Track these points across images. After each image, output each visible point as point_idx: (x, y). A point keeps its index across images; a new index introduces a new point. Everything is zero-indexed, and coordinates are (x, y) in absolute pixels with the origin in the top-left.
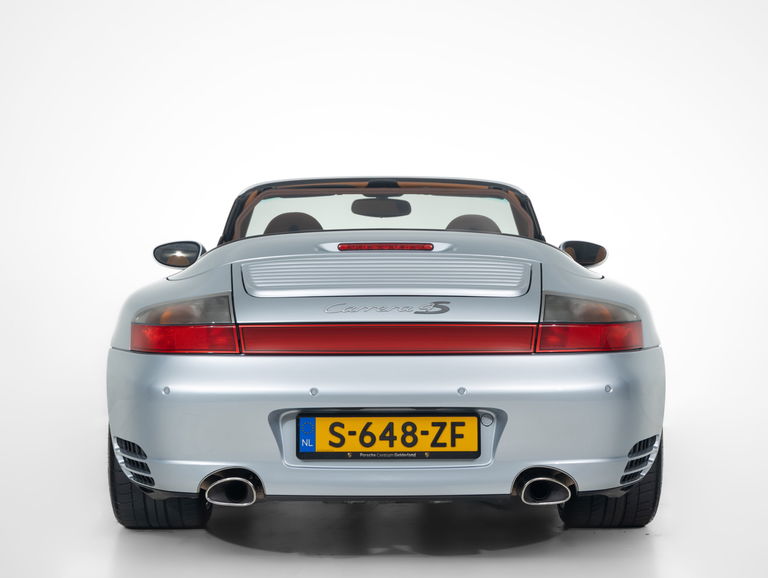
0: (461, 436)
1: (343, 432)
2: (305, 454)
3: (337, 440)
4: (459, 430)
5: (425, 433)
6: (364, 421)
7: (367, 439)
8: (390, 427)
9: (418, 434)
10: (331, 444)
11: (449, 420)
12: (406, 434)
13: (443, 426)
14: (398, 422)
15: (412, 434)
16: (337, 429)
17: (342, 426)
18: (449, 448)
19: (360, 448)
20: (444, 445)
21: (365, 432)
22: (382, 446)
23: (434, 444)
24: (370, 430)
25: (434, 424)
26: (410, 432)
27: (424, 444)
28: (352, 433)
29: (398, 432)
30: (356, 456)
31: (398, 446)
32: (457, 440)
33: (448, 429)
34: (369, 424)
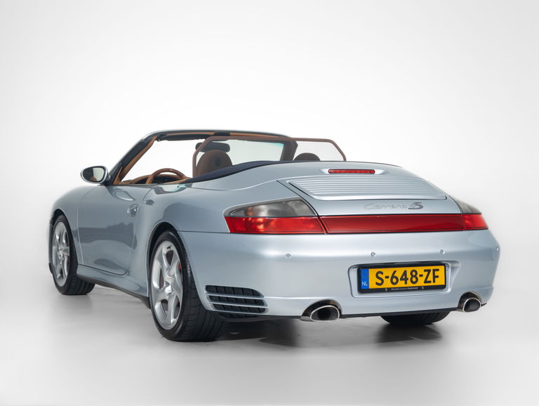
0: (437, 277)
1: (383, 277)
2: (363, 290)
3: (380, 282)
4: (437, 273)
5: (421, 276)
6: (393, 270)
7: (394, 280)
8: (405, 272)
9: (418, 276)
10: (377, 284)
11: (432, 268)
12: (412, 276)
13: (429, 271)
14: (409, 270)
15: (415, 276)
16: (380, 275)
17: (382, 273)
18: (432, 284)
19: (391, 286)
20: (430, 282)
21: (393, 276)
22: (401, 284)
23: (426, 282)
24: (395, 275)
25: (425, 271)
26: (414, 275)
27: (421, 282)
28: (387, 277)
29: (409, 276)
30: (389, 290)
31: (409, 284)
32: (436, 279)
33: (432, 272)
34: (395, 272)
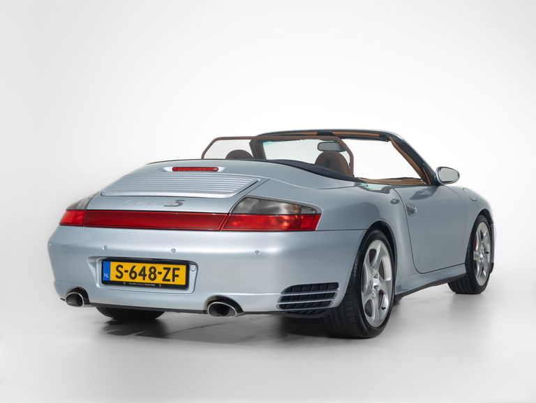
0: (178, 276)
1: (122, 270)
2: (106, 282)
3: (119, 275)
4: (177, 273)
5: (160, 273)
6: (131, 265)
7: (133, 275)
8: (144, 267)
9: (157, 273)
10: (117, 276)
11: (172, 267)
12: (151, 273)
13: (169, 269)
14: (148, 266)
15: (154, 273)
16: (120, 269)
17: (122, 267)
18: (171, 283)
19: (130, 280)
20: (169, 280)
21: (132, 271)
22: (139, 279)
23: (164, 279)
24: (134, 270)
25: (164, 269)
26: (153, 272)
27: (159, 280)
28: (126, 271)
29: (147, 272)
30: (127, 284)
31: (147, 280)
32: (176, 278)
33: (171, 271)
34: (134, 267)
